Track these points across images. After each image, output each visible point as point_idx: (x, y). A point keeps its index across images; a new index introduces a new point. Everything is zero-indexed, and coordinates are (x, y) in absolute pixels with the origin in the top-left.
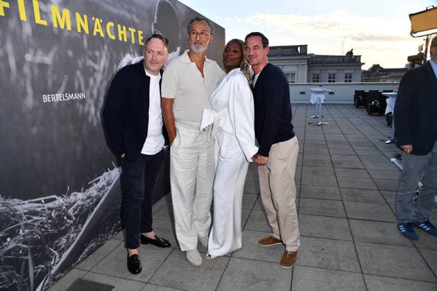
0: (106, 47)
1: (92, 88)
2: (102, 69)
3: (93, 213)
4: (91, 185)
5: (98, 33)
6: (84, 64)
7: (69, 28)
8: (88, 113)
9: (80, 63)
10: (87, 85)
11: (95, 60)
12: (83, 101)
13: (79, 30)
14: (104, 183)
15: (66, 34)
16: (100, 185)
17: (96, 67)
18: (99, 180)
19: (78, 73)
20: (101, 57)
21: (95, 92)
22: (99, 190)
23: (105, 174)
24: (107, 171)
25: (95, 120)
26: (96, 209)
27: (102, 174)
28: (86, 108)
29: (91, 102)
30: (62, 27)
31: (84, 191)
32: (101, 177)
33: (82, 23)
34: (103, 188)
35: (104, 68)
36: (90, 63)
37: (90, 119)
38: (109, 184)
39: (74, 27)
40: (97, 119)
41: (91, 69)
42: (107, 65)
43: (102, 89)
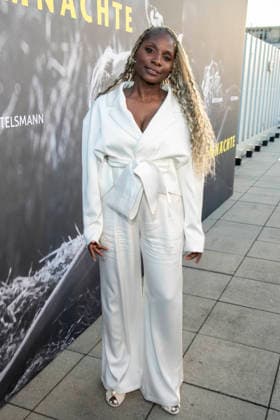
0: (78, 36)
1: (54, 107)
2: (69, 74)
3: (43, 309)
4: (44, 264)
5: (68, 12)
6: (44, 66)
7: (25, 2)
8: (46, 147)
9: (39, 64)
10: (47, 100)
11: (61, 57)
12: (40, 129)
13: (40, 7)
16: (55, 263)
17: (62, 70)
18: (54, 256)
19: (35, 81)
20: (70, 52)
21: (58, 113)
22: (54, 272)
23: (65, 245)
24: (67, 240)
25: (55, 157)
26: (47, 302)
27: (59, 246)
28: (44, 139)
29: (50, 128)
32: (58, 251)
34: (59, 268)
35: (74, 72)
37: (48, 157)
38: (68, 261)
39: (33, 2)
40: (59, 156)
41: (55, 75)
42: (78, 68)
43: (69, 108)
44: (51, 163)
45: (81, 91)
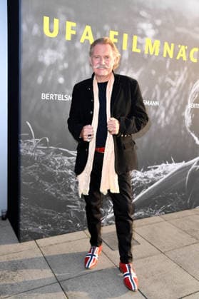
0: (186, 69)
1: (166, 99)
2: (178, 85)
3: (147, 190)
4: (149, 169)
5: (181, 58)
6: (163, 80)
7: (157, 54)
8: (159, 116)
9: (160, 79)
10: (162, 95)
12: (156, 108)
13: (165, 55)
14: (161, 171)
15: (153, 58)
16: (157, 171)
17: (173, 83)
18: (157, 168)
19: (157, 87)
20: (179, 76)
21: (168, 102)
22: (156, 175)
23: (163, 165)
24: (166, 163)
25: (163, 122)
26: (150, 188)
27: (160, 164)
28: (157, 113)
29: (163, 109)
30: (151, 53)
31: (143, 172)
32: (159, 166)
33: (169, 50)
34: (159, 175)
35: (180, 85)
36: (168, 80)
37: (159, 122)
38: (165, 173)
39: (161, 53)
40: (165, 122)
41: (168, 85)
42: (183, 83)
43: (174, 100)
44: (160, 124)
45: (184, 94)
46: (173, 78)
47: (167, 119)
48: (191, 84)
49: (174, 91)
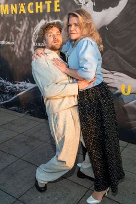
0: (26, 19)
1: (18, 40)
2: (23, 31)
6: (14, 29)
8: (15, 51)
9: (12, 29)
10: (15, 38)
12: (13, 46)
15: (6, 16)
17: (20, 30)
19: (11, 33)
20: (23, 24)
21: (19, 42)
29: (17, 46)
35: (25, 30)
36: (17, 28)
37: (16, 54)
40: (20, 55)
41: (17, 31)
42: (27, 29)
43: (23, 41)
44: (17, 56)
45: (28, 36)
46: (19, 26)
47: (21, 53)
48: (32, 29)
49: (21, 35)
